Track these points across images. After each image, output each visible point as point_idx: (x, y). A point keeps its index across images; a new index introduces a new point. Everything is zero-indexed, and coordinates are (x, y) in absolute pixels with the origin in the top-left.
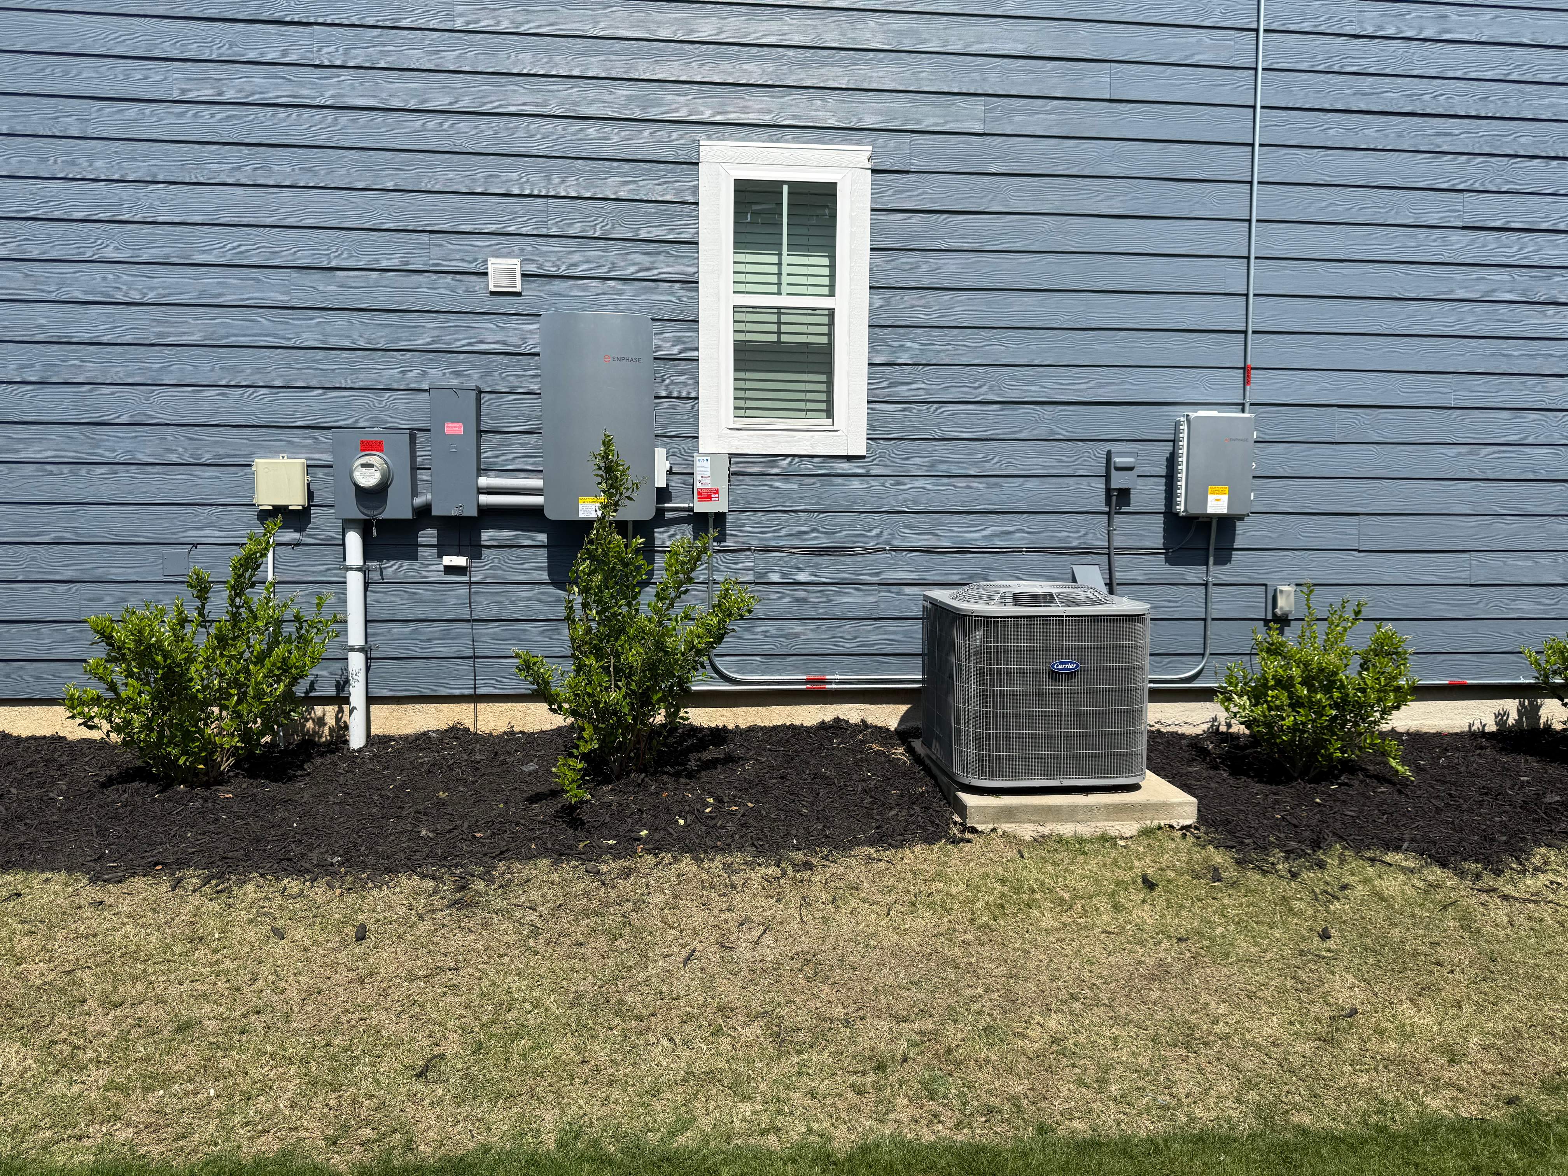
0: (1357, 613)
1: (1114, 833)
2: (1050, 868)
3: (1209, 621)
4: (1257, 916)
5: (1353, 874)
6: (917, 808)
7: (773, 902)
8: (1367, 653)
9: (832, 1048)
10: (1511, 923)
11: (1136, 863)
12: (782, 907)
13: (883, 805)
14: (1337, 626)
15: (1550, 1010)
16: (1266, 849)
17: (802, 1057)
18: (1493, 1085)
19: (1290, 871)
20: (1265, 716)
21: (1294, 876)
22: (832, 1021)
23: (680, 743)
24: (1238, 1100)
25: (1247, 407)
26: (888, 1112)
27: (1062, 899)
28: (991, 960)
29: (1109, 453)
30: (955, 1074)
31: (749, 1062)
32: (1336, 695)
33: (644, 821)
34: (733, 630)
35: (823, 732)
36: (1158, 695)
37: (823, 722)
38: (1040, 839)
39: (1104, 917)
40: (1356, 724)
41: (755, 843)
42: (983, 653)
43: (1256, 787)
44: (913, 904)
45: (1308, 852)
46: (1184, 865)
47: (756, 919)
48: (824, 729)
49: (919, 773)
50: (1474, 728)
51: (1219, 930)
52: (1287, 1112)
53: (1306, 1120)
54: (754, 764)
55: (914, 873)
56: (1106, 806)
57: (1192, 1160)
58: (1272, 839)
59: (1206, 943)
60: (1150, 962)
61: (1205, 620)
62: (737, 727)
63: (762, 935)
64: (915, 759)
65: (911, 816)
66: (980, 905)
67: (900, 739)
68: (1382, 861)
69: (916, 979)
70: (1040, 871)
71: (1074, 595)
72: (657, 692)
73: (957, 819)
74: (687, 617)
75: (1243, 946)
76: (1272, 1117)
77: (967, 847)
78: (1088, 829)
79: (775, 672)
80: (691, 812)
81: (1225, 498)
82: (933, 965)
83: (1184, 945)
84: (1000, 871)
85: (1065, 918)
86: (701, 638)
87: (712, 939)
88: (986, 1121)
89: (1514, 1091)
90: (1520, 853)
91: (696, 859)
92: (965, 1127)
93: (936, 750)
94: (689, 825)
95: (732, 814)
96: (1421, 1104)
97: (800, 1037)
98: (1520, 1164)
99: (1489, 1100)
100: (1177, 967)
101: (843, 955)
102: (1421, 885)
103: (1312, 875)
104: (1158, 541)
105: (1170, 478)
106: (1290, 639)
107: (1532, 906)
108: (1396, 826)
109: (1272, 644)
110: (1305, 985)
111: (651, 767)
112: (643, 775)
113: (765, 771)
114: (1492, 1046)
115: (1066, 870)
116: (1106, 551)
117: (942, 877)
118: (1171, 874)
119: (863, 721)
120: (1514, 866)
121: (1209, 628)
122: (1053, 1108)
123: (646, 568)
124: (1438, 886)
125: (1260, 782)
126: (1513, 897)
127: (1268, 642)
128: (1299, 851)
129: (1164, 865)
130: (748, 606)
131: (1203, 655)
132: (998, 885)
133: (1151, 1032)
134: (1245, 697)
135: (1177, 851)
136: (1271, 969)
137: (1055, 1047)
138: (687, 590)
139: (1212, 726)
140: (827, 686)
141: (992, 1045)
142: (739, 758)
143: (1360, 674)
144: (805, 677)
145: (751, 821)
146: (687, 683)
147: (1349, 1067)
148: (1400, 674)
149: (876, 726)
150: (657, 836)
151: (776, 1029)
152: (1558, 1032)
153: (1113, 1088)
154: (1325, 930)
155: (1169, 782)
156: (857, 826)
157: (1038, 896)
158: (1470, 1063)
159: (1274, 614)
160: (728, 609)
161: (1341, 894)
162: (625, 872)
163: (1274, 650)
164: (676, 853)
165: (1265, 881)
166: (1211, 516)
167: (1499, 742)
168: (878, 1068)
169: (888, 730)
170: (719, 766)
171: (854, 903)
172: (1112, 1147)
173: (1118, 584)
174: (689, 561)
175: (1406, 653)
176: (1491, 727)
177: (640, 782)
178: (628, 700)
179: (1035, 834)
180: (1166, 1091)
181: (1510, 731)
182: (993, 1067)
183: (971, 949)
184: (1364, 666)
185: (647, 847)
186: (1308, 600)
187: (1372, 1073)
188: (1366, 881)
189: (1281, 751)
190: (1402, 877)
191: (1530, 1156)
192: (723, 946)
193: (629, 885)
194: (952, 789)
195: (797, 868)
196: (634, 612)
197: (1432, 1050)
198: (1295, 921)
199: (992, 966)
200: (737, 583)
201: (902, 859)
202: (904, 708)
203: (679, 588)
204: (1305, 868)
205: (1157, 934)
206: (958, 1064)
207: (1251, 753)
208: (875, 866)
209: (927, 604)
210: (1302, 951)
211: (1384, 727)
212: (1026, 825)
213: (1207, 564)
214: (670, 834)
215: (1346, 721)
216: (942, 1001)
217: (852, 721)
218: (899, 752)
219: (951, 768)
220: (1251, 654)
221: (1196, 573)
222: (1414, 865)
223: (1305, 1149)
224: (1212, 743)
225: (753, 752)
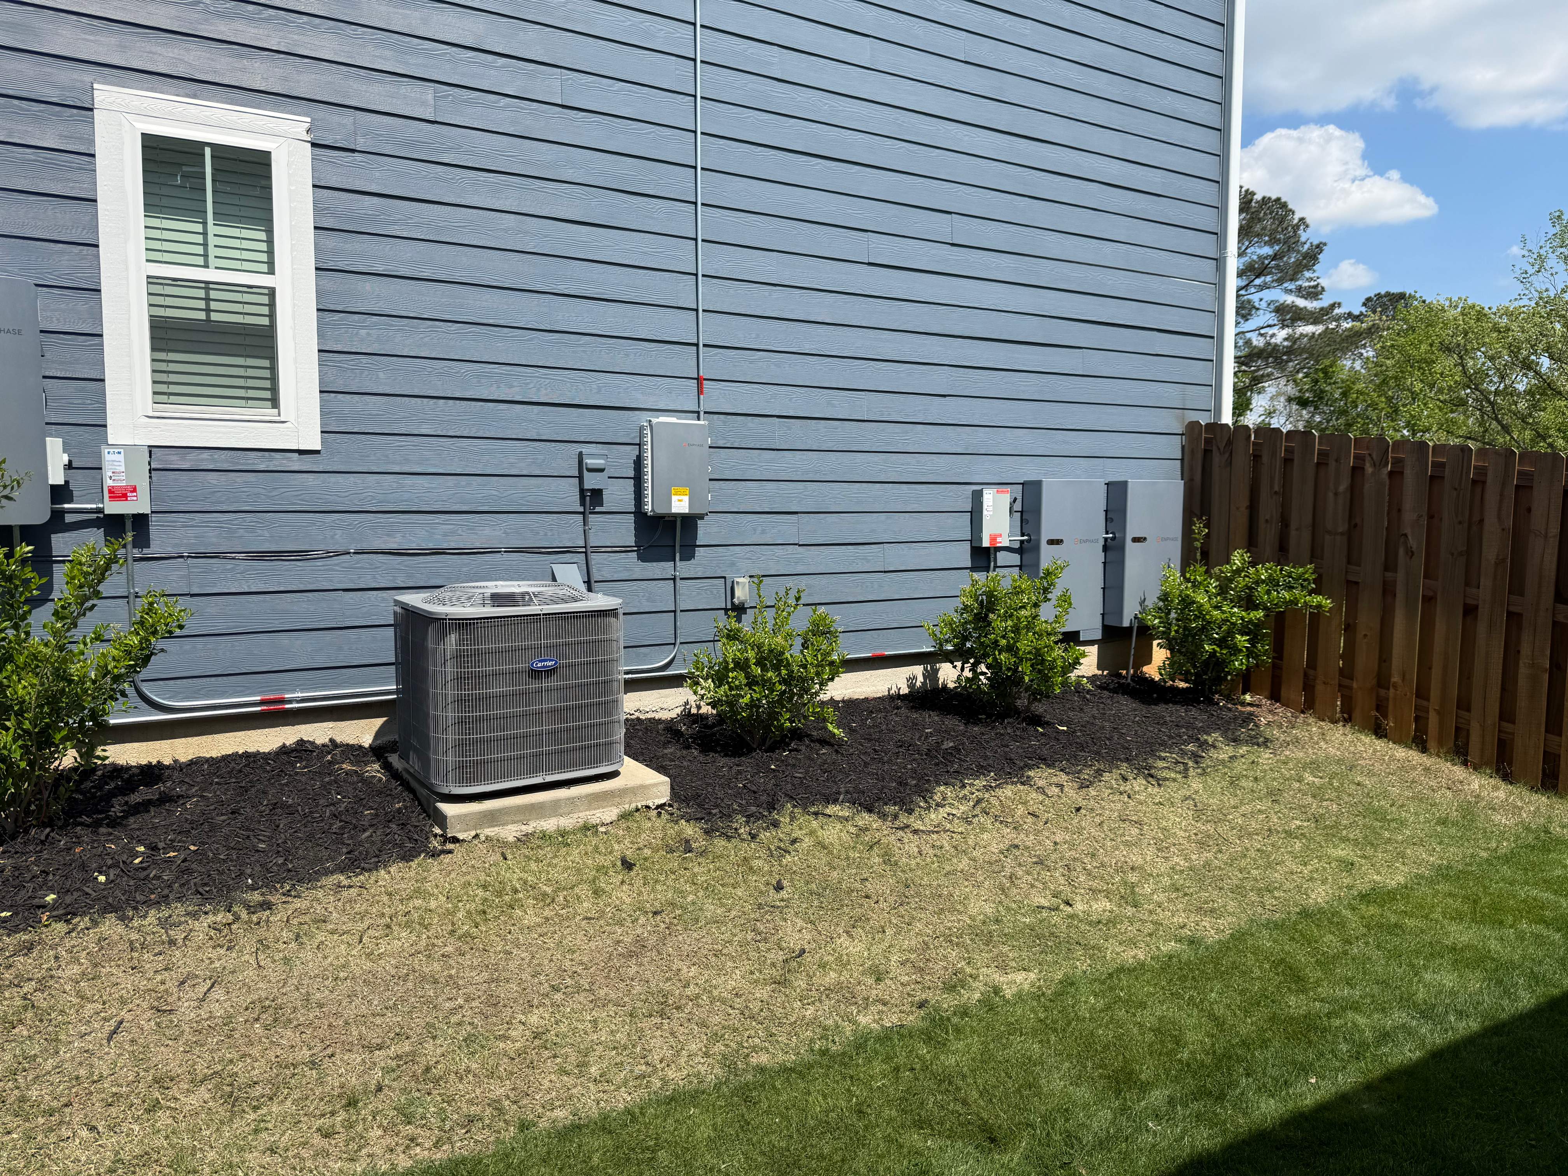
0: (798, 599)
1: (594, 820)
2: (533, 866)
3: (678, 613)
4: (722, 879)
5: (801, 829)
6: (394, 826)
7: (222, 951)
8: (807, 633)
9: (296, 1094)
10: (920, 853)
11: (616, 847)
12: (234, 955)
13: (355, 827)
14: (783, 611)
15: (949, 921)
16: (730, 816)
17: (260, 1112)
18: (908, 994)
19: (750, 834)
20: (727, 696)
21: (754, 837)
22: (295, 1066)
23: (100, 788)
24: (706, 1055)
25: (702, 414)
26: (360, 1148)
27: (545, 895)
28: (472, 968)
29: (581, 454)
30: (435, 1092)
31: (194, 1132)
32: (784, 672)
33: (50, 884)
34: (162, 650)
35: (284, 757)
36: (633, 685)
37: (284, 746)
38: (524, 838)
39: (585, 905)
40: (801, 696)
41: (200, 890)
42: (459, 656)
43: (722, 761)
44: (388, 926)
45: (765, 813)
46: (660, 842)
47: (201, 973)
48: (285, 753)
49: (396, 789)
50: (892, 692)
51: (690, 898)
52: (748, 1055)
53: (763, 1059)
54: (198, 801)
55: (390, 894)
56: (588, 796)
57: (665, 1120)
58: (735, 807)
59: (678, 912)
60: (628, 939)
61: (675, 611)
62: (176, 761)
63: (209, 990)
64: (391, 775)
65: (387, 835)
66: (460, 915)
67: (375, 755)
68: (823, 814)
69: (391, 1003)
70: (523, 870)
71: (550, 593)
72: (60, 729)
73: (437, 830)
74: (98, 638)
75: (711, 909)
76: (735, 1063)
77: (446, 859)
78: (571, 821)
79: (222, 695)
80: (115, 865)
81: (686, 499)
82: (410, 985)
83: (659, 918)
84: (483, 877)
85: (547, 913)
86: (118, 661)
87: (145, 1005)
88: (467, 1132)
89: (924, 996)
90: (924, 792)
91: (122, 919)
92: (444, 1144)
93: (414, 763)
94: (112, 881)
95: (170, 861)
96: (855, 1023)
97: (258, 1091)
98: (928, 1057)
99: (906, 1008)
100: (653, 940)
101: (308, 993)
102: (853, 830)
103: (768, 834)
104: (631, 541)
105: (638, 479)
106: (746, 626)
107: (935, 836)
108: (835, 782)
109: (731, 631)
110: (763, 935)
111: (59, 819)
112: (48, 830)
113: (212, 807)
114: (907, 960)
115: (549, 865)
116: (584, 550)
117: (420, 894)
118: (647, 852)
119: (331, 740)
120: (922, 804)
121: (678, 619)
122: (535, 1102)
123: (38, 581)
124: (867, 829)
125: (726, 755)
126: (923, 831)
127: (727, 629)
128: (757, 814)
129: (641, 845)
130: (178, 620)
131: (674, 644)
132: (480, 892)
133: (628, 1008)
134: (710, 680)
135: (652, 830)
136: (735, 926)
137: (537, 1042)
138: (94, 606)
139: (684, 710)
140: (287, 706)
141: (473, 1053)
142: (178, 797)
143: (802, 652)
144: (259, 698)
145: (194, 866)
146: (102, 716)
147: (799, 1003)
148: (833, 650)
149: (348, 745)
150: (68, 899)
151: (229, 1089)
152: (955, 939)
153: (593, 1070)
154: (779, 882)
155: (647, 765)
156: (326, 853)
157: (521, 895)
158: (892, 979)
159: (733, 603)
160: (152, 626)
161: (791, 848)
162: (26, 947)
163: (733, 636)
164: (96, 916)
165: (730, 845)
166: (676, 516)
167: (910, 702)
168: (349, 1104)
169: (361, 747)
170: (152, 809)
171: (320, 937)
172: (592, 1126)
173: (596, 582)
174: (94, 571)
175: (836, 632)
176: (905, 690)
177: (43, 838)
178: (20, 743)
179: (518, 835)
180: (642, 1061)
181: (918, 692)
182: (475, 1076)
183: (451, 962)
184: (805, 646)
185: (55, 913)
186: (758, 590)
187: (817, 1004)
188: (812, 833)
189: (742, 726)
190: (839, 826)
191: (935, 1048)
192: (159, 1011)
193: (30, 961)
194: (432, 801)
195: (251, 909)
196: (23, 636)
197: (863, 973)
198: (755, 878)
199: (473, 974)
200: (163, 596)
201: (377, 882)
202: (379, 722)
203: (82, 604)
204: (763, 828)
205: (635, 912)
206: (437, 1081)
207: (718, 731)
208: (345, 894)
209: (398, 609)
210: (760, 904)
211: (824, 697)
212: (509, 827)
213: (674, 560)
214: (87, 894)
215: (794, 694)
216: (419, 1021)
217: (319, 742)
218: (374, 769)
219: (429, 779)
220: (714, 641)
221: (664, 568)
222: (848, 814)
223: (762, 1085)
224: (685, 725)
225: (196, 788)
